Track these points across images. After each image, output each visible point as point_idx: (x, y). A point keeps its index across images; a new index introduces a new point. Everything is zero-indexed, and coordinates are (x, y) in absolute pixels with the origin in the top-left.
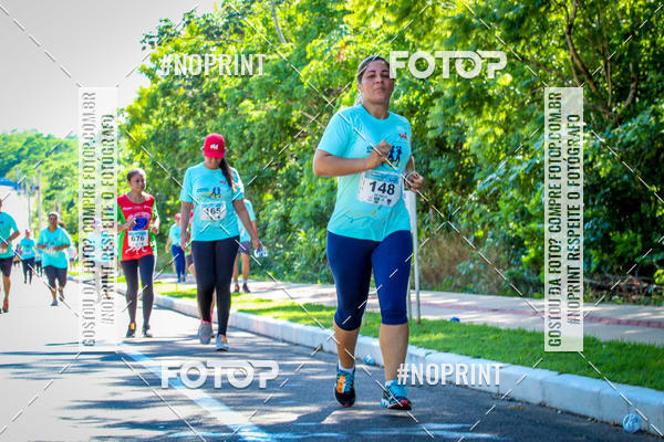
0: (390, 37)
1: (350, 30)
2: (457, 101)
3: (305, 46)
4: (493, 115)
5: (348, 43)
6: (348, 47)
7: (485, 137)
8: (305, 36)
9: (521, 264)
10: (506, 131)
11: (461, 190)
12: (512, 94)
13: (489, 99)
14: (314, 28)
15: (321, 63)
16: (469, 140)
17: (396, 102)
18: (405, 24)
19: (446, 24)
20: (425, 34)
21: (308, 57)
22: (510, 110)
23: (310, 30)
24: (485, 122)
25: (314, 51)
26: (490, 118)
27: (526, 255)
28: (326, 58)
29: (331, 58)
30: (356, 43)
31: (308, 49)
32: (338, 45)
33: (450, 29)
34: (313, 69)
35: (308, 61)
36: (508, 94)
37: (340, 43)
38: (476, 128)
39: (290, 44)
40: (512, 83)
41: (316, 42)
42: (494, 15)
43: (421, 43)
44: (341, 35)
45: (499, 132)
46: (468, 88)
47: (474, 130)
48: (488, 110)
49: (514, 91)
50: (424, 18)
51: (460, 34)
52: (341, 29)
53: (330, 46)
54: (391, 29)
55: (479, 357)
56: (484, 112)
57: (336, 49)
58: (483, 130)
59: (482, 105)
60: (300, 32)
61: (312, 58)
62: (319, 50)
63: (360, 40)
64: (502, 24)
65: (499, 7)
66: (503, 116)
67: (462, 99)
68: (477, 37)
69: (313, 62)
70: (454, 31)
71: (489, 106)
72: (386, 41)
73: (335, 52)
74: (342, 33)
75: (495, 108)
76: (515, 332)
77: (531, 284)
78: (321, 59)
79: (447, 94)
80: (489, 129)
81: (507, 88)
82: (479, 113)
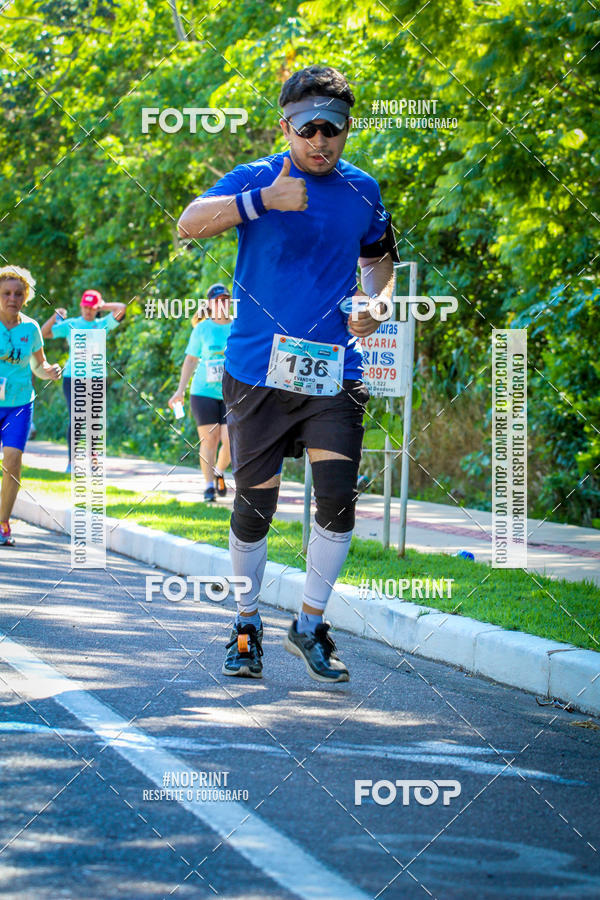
0: (375, 47)
1: (306, 28)
2: (486, 169)
3: (223, 49)
4: (547, 198)
5: (299, 51)
6: (299, 58)
7: (530, 237)
8: (224, 32)
9: (575, 465)
10: (567, 230)
11: (477, 325)
12: (585, 165)
13: (543, 171)
14: (242, 19)
15: (249, 83)
16: (502, 240)
17: (375, 162)
18: (406, 26)
19: (480, 31)
20: (440, 47)
21: (227, 69)
22: (579, 193)
23: (233, 22)
24: (533, 211)
25: (238, 60)
26: (542, 204)
27: (585, 450)
28: (259, 74)
29: (267, 74)
30: (314, 52)
31: (227, 55)
32: (282, 53)
33: (484, 41)
34: (233, 90)
35: (226, 78)
36: (578, 166)
37: (287, 50)
38: (515, 220)
39: (194, 44)
40: (585, 146)
41: (244, 45)
42: (566, 23)
43: (432, 63)
44: (288, 35)
45: (555, 230)
46: (507, 147)
47: (511, 223)
48: (538, 191)
49: (588, 159)
50: (442, 19)
51: (502, 51)
52: (290, 25)
53: (268, 53)
54: (381, 34)
55: (515, 629)
56: (532, 195)
57: (278, 59)
58: (527, 225)
59: (530, 180)
60: (216, 24)
61: (233, 72)
62: (249, 59)
63: (319, 48)
64: (578, 40)
65: (576, 10)
66: (564, 203)
67: (495, 166)
68: (533, 60)
69: (235, 80)
70: (493, 46)
71: (541, 183)
72: (367, 53)
73: (276, 65)
74: (292, 31)
75: (553, 188)
76: (576, 588)
77: (589, 501)
78: (249, 74)
79: (469, 156)
80: (538, 224)
81: (576, 153)
82: (523, 195)
